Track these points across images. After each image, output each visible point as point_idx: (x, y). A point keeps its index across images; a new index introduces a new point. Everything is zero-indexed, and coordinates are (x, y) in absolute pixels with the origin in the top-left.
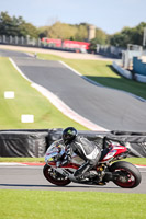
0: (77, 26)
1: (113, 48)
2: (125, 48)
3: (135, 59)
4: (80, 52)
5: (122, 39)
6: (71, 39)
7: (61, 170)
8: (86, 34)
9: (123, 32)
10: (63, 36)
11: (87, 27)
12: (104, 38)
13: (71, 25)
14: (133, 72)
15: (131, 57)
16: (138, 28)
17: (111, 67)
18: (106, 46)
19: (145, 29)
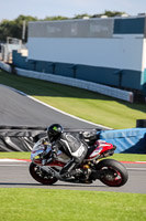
2: (5, 41)
3: (15, 52)
5: (1, 31)
7: (47, 168)
9: (2, 26)
14: (13, 66)
15: (10, 51)
16: (17, 21)
19: (24, 23)
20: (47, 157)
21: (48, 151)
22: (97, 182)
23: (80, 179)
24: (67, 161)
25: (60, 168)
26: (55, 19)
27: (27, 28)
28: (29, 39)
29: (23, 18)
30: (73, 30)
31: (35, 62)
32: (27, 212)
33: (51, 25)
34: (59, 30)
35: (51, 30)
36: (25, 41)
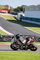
0: (5, 6)
1: (15, 12)
2: (18, 12)
3: (21, 15)
4: (6, 13)
5: (17, 9)
6: (3, 9)
8: (7, 8)
9: (18, 8)
10: (1, 9)
11: (8, 6)
12: (13, 9)
13: (3, 6)
14: (20, 19)
15: (20, 15)
16: (22, 7)
17: (14, 17)
18: (13, 12)
19: (24, 7)
20: (15, 43)
21: (16, 41)
22: (29, 50)
23: (24, 49)
24: (21, 44)
25: (19, 46)
26: (32, 6)
27: (24, 8)
28: (25, 11)
29: (23, 6)
30: (37, 9)
31: (26, 18)
32: (24, 58)
33: (31, 7)
34: (33, 9)
35: (31, 9)
36: (24, 12)
